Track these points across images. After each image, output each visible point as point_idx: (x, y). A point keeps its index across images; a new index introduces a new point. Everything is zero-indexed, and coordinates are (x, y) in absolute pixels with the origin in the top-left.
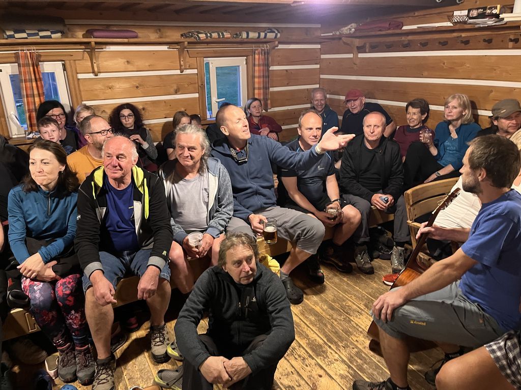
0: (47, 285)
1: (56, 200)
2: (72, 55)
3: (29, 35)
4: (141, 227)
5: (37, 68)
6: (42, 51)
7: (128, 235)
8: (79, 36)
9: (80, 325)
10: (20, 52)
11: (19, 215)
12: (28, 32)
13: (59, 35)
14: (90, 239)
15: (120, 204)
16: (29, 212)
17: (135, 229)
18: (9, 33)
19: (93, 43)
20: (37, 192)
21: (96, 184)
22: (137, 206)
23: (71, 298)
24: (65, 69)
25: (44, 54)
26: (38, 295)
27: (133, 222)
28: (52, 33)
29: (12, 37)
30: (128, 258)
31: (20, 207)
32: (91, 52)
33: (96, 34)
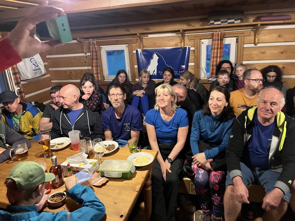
0: (206, 172)
1: (219, 123)
2: (243, 33)
3: (222, 22)
4: (274, 155)
5: (222, 41)
6: (227, 31)
7: (262, 158)
8: (251, 21)
9: (219, 204)
10: (215, 32)
11: (197, 127)
12: (222, 20)
13: (239, 21)
14: (236, 153)
15: (262, 135)
16: (202, 127)
17: (269, 155)
18: (211, 22)
19: (259, 25)
20: (209, 116)
21: (248, 118)
22: (275, 140)
23: (217, 186)
24: (237, 42)
25: (228, 33)
26: (200, 177)
27: (269, 150)
28: (235, 20)
29: (213, 24)
30: (258, 173)
31: (199, 123)
32: (256, 30)
33: (262, 19)
